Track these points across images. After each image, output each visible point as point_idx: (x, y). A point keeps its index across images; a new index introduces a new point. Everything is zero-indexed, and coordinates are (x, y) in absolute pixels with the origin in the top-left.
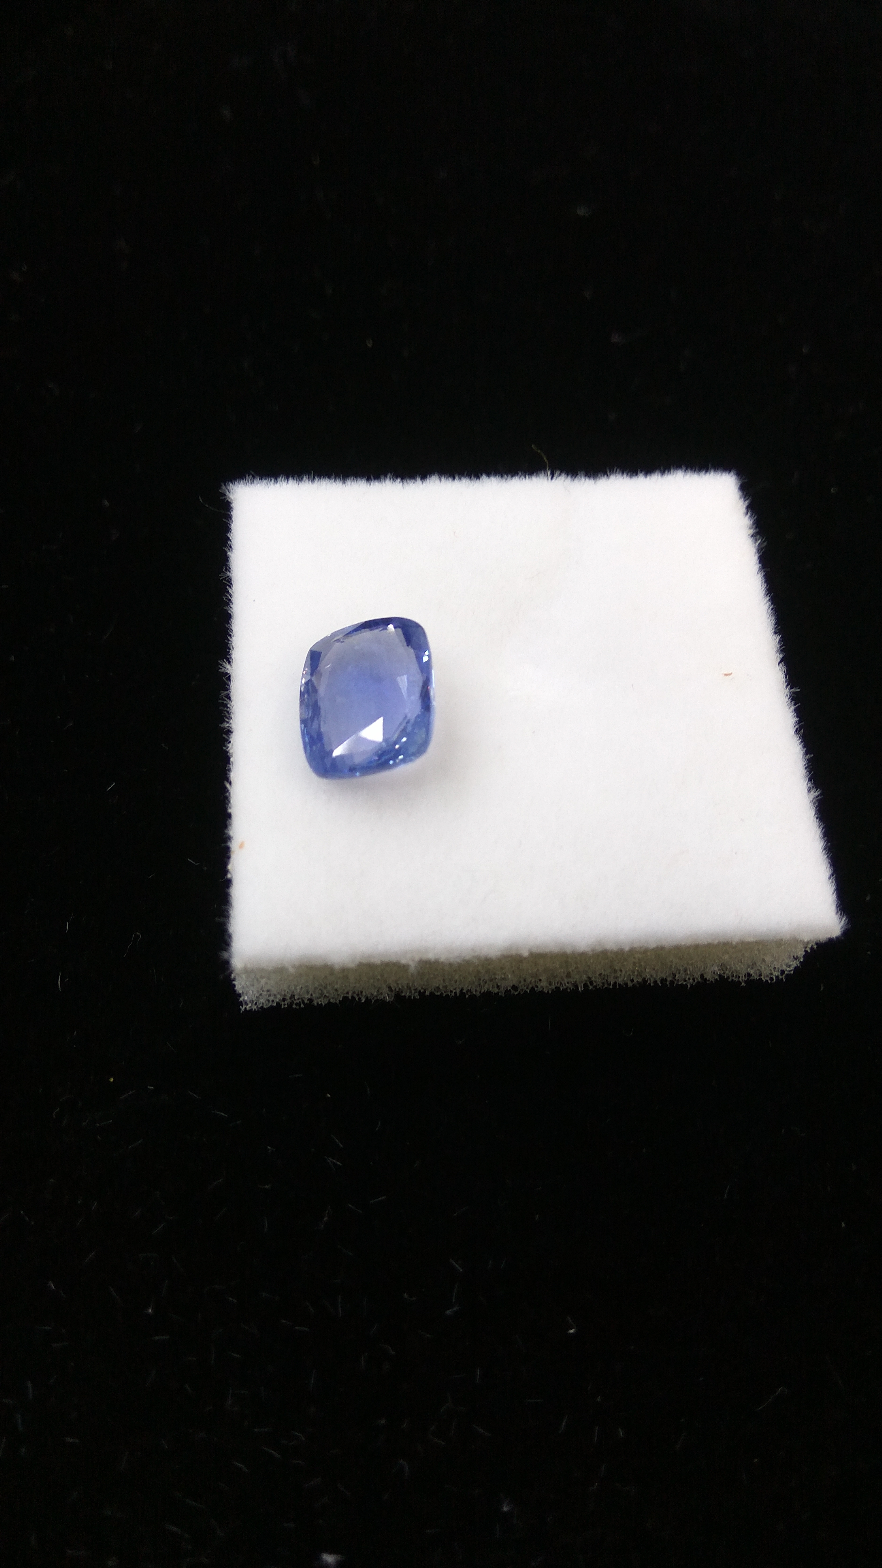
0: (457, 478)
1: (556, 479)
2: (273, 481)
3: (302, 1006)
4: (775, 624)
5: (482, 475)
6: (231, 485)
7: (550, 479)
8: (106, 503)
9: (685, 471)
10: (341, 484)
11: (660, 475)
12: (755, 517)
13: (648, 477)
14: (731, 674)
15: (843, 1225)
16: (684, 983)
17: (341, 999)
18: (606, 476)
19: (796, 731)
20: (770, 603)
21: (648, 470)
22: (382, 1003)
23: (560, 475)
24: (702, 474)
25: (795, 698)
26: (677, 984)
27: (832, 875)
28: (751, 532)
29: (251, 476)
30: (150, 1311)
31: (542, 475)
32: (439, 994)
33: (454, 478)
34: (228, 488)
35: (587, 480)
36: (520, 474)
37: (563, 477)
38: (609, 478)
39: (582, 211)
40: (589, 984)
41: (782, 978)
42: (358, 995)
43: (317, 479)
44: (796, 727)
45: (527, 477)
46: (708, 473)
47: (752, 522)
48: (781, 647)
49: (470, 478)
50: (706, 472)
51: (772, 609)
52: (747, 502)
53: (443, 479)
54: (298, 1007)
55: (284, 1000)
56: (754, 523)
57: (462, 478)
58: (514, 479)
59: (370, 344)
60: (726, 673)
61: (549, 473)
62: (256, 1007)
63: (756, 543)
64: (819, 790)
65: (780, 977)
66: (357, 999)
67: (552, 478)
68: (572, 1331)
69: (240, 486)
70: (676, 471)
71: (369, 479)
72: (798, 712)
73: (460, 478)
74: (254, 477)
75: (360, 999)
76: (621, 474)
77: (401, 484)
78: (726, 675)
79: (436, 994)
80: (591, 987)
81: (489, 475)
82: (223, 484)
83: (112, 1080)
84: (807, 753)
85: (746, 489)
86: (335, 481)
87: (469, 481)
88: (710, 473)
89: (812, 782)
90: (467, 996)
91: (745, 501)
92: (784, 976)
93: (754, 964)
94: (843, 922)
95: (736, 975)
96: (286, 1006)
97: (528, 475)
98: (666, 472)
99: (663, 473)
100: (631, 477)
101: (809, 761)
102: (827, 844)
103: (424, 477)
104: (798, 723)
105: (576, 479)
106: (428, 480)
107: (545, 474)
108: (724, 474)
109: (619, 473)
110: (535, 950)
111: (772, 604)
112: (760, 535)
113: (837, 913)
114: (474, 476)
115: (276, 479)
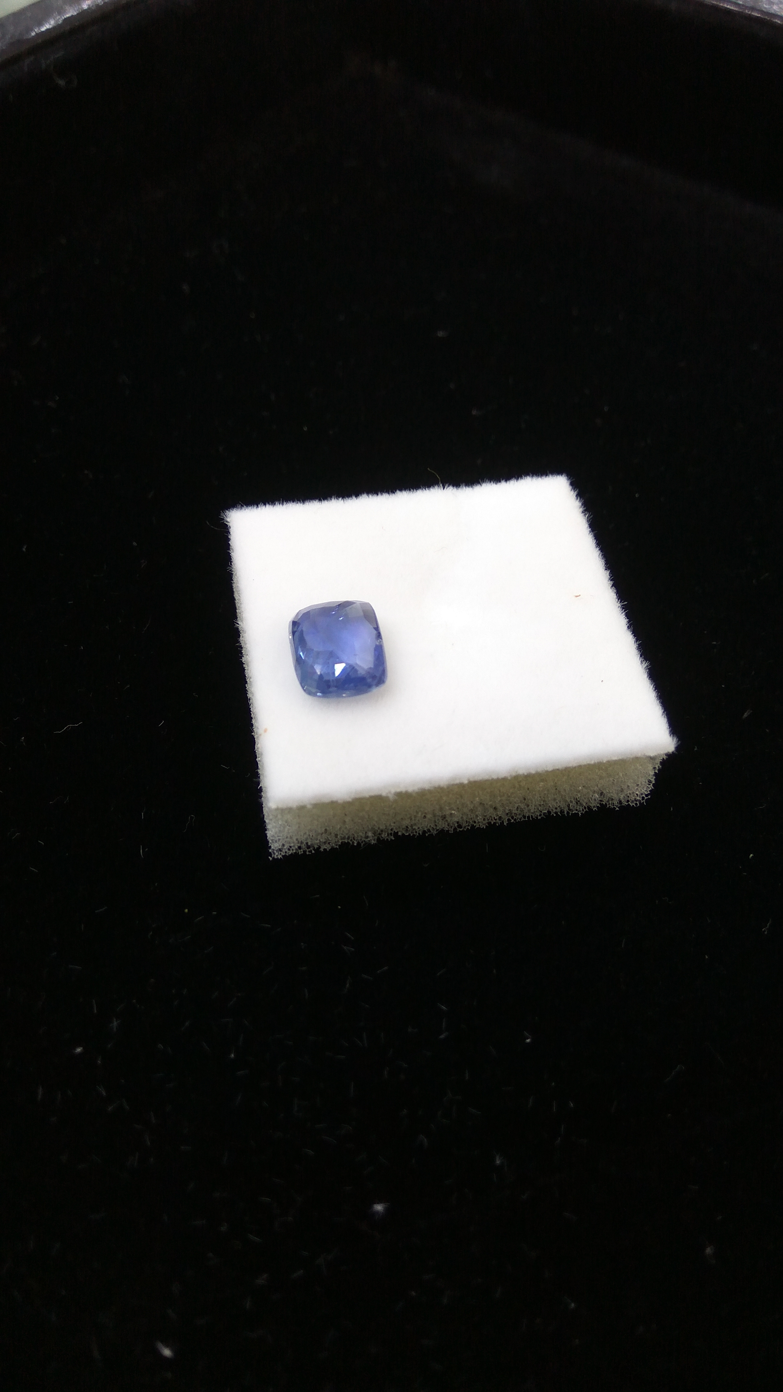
0: (379, 494)
1: (447, 488)
2: (255, 507)
3: (313, 852)
4: (605, 564)
5: (396, 491)
6: (227, 511)
7: (442, 489)
8: (135, 544)
9: (532, 477)
10: (302, 504)
11: (515, 481)
12: (583, 501)
13: (508, 482)
14: (580, 595)
15: (707, 957)
16: (576, 812)
17: (340, 844)
18: (479, 485)
19: (628, 627)
20: (599, 552)
21: (507, 479)
22: (368, 845)
23: (448, 486)
24: (544, 477)
25: (624, 608)
26: (571, 814)
27: (664, 712)
28: (581, 510)
29: (240, 505)
30: (233, 1055)
31: (436, 487)
32: (407, 834)
33: (378, 495)
34: (226, 514)
35: (467, 488)
36: (422, 487)
37: (451, 487)
38: (481, 485)
39: (441, 334)
40: (511, 819)
41: (643, 802)
42: (351, 840)
43: (285, 503)
44: (628, 625)
45: (427, 489)
46: (548, 477)
47: (581, 504)
48: (611, 577)
49: (389, 494)
50: (546, 475)
51: (602, 555)
52: (576, 492)
53: (370, 496)
54: (310, 853)
55: (300, 848)
56: (582, 505)
57: (383, 493)
58: (418, 491)
59: (305, 429)
60: (577, 595)
61: (441, 485)
62: (281, 856)
63: (585, 517)
64: (648, 662)
65: (642, 801)
66: (351, 843)
67: (444, 488)
68: (528, 1041)
69: (233, 512)
70: (525, 478)
71: (320, 500)
72: (627, 616)
73: (382, 494)
74: (242, 506)
75: (353, 843)
76: (489, 482)
77: (343, 501)
78: (577, 596)
79: (406, 834)
80: (512, 821)
81: (401, 490)
82: (221, 512)
83: (186, 911)
84: (637, 640)
85: (574, 485)
86: (297, 503)
87: (388, 495)
88: (549, 477)
89: (643, 657)
90: (427, 835)
91: (574, 491)
92: (644, 801)
93: (622, 790)
94: (675, 740)
95: (612, 803)
96: (302, 852)
97: (428, 488)
98: (520, 479)
99: (517, 479)
100: (496, 484)
101: (639, 645)
102: (658, 694)
103: (357, 495)
104: (628, 623)
105: (460, 488)
106: (360, 497)
107: (438, 486)
108: (558, 476)
109: (488, 482)
110: (472, 779)
111: (601, 552)
112: (588, 512)
113: (670, 735)
114: (391, 492)
115: (258, 506)
